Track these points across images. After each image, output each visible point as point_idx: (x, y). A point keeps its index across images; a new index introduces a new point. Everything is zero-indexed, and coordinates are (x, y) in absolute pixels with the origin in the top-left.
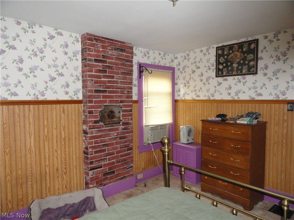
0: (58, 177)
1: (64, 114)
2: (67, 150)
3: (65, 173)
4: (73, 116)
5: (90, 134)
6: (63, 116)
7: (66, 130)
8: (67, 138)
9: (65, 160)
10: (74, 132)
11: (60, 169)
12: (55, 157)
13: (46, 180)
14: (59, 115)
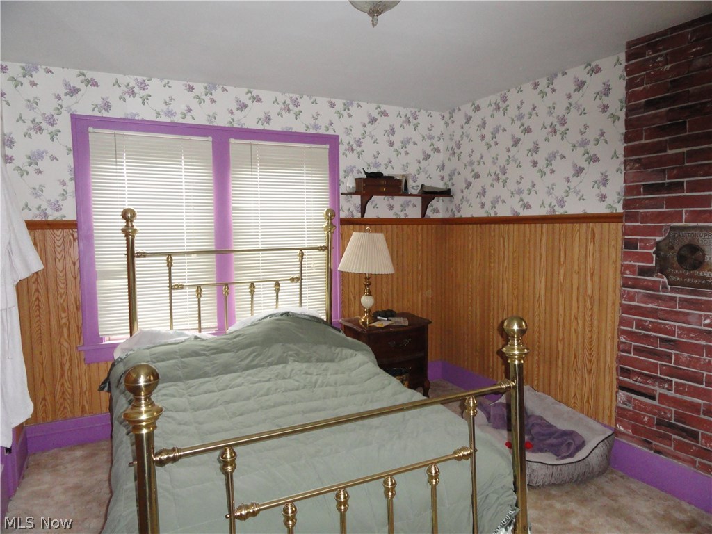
0: (575, 370)
1: (594, 243)
2: (595, 322)
3: (590, 372)
4: (612, 250)
5: (626, 298)
6: (591, 247)
7: (596, 279)
8: (596, 297)
9: (591, 343)
10: (611, 289)
11: (580, 357)
12: (573, 330)
13: (557, 365)
14: (585, 246)
